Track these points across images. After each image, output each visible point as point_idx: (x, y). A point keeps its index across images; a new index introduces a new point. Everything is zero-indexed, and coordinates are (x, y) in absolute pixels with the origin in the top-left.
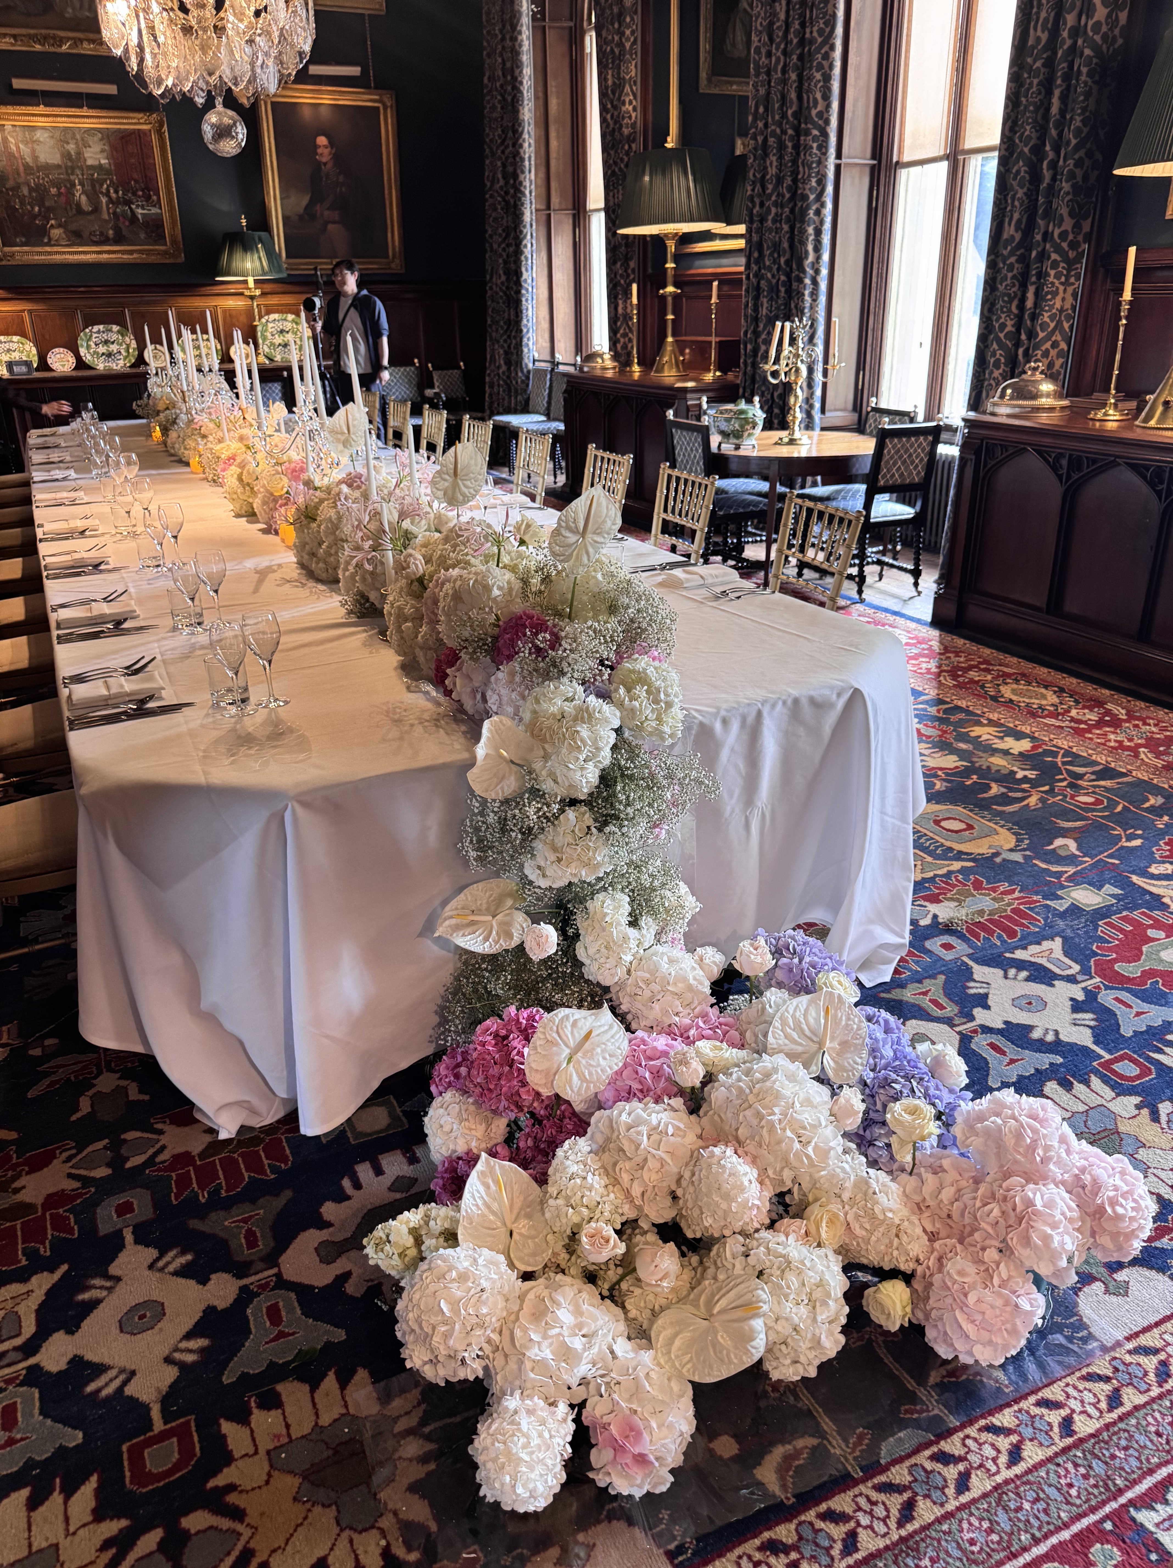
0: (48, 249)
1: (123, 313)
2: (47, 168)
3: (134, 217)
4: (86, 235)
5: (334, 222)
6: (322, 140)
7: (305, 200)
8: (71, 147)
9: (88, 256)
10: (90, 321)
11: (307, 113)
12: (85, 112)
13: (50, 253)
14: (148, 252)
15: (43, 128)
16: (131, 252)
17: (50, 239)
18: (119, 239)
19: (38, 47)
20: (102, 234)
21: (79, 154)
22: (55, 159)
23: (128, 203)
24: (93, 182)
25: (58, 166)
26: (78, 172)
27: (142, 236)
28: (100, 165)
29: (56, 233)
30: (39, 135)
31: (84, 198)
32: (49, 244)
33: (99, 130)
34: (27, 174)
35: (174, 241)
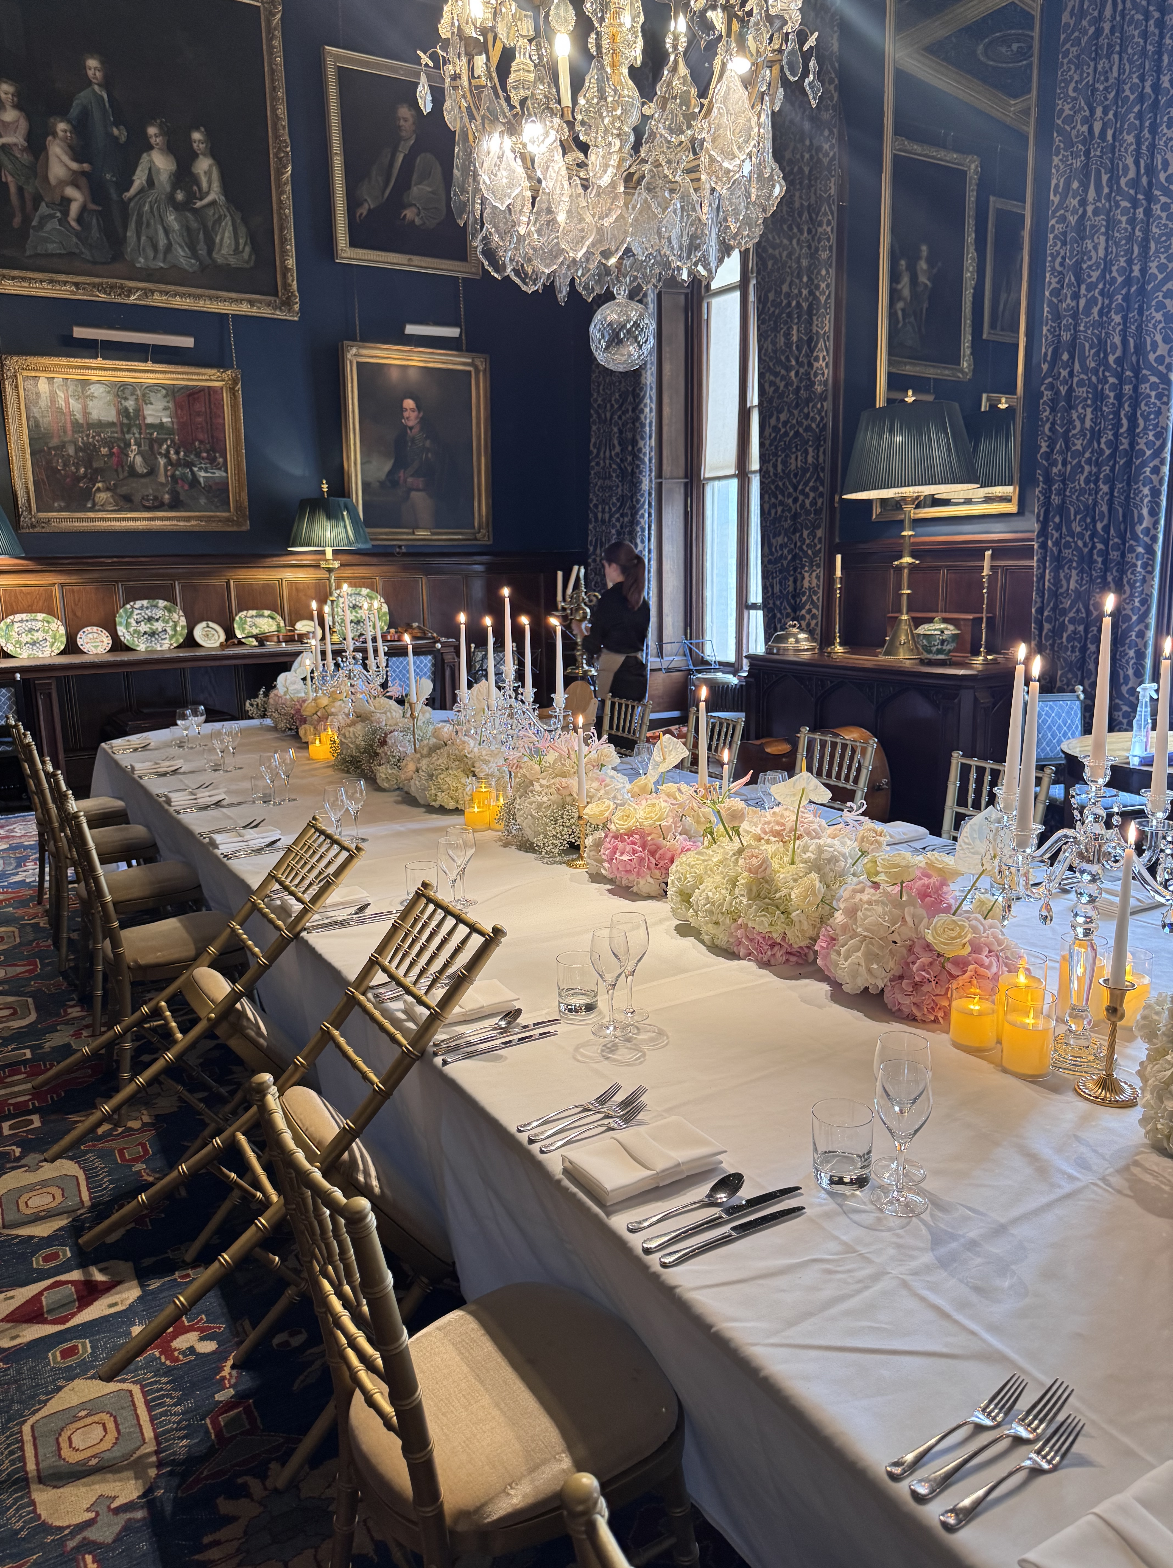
0: (91, 515)
1: (173, 588)
2: (101, 425)
3: (195, 480)
4: (137, 498)
5: (418, 490)
6: (409, 403)
7: (388, 466)
8: (130, 404)
9: (138, 523)
10: (132, 595)
11: (395, 375)
12: (149, 366)
13: (93, 520)
14: (209, 519)
15: (99, 382)
16: (188, 519)
17: (94, 504)
18: (175, 504)
19: (103, 297)
20: (156, 498)
21: (138, 411)
22: (110, 415)
23: (189, 465)
24: (151, 442)
25: (112, 424)
26: (135, 430)
27: (203, 501)
28: (162, 424)
29: (102, 497)
30: (94, 389)
31: (139, 460)
32: (92, 510)
33: (163, 387)
34: (74, 432)
35: (239, 508)
